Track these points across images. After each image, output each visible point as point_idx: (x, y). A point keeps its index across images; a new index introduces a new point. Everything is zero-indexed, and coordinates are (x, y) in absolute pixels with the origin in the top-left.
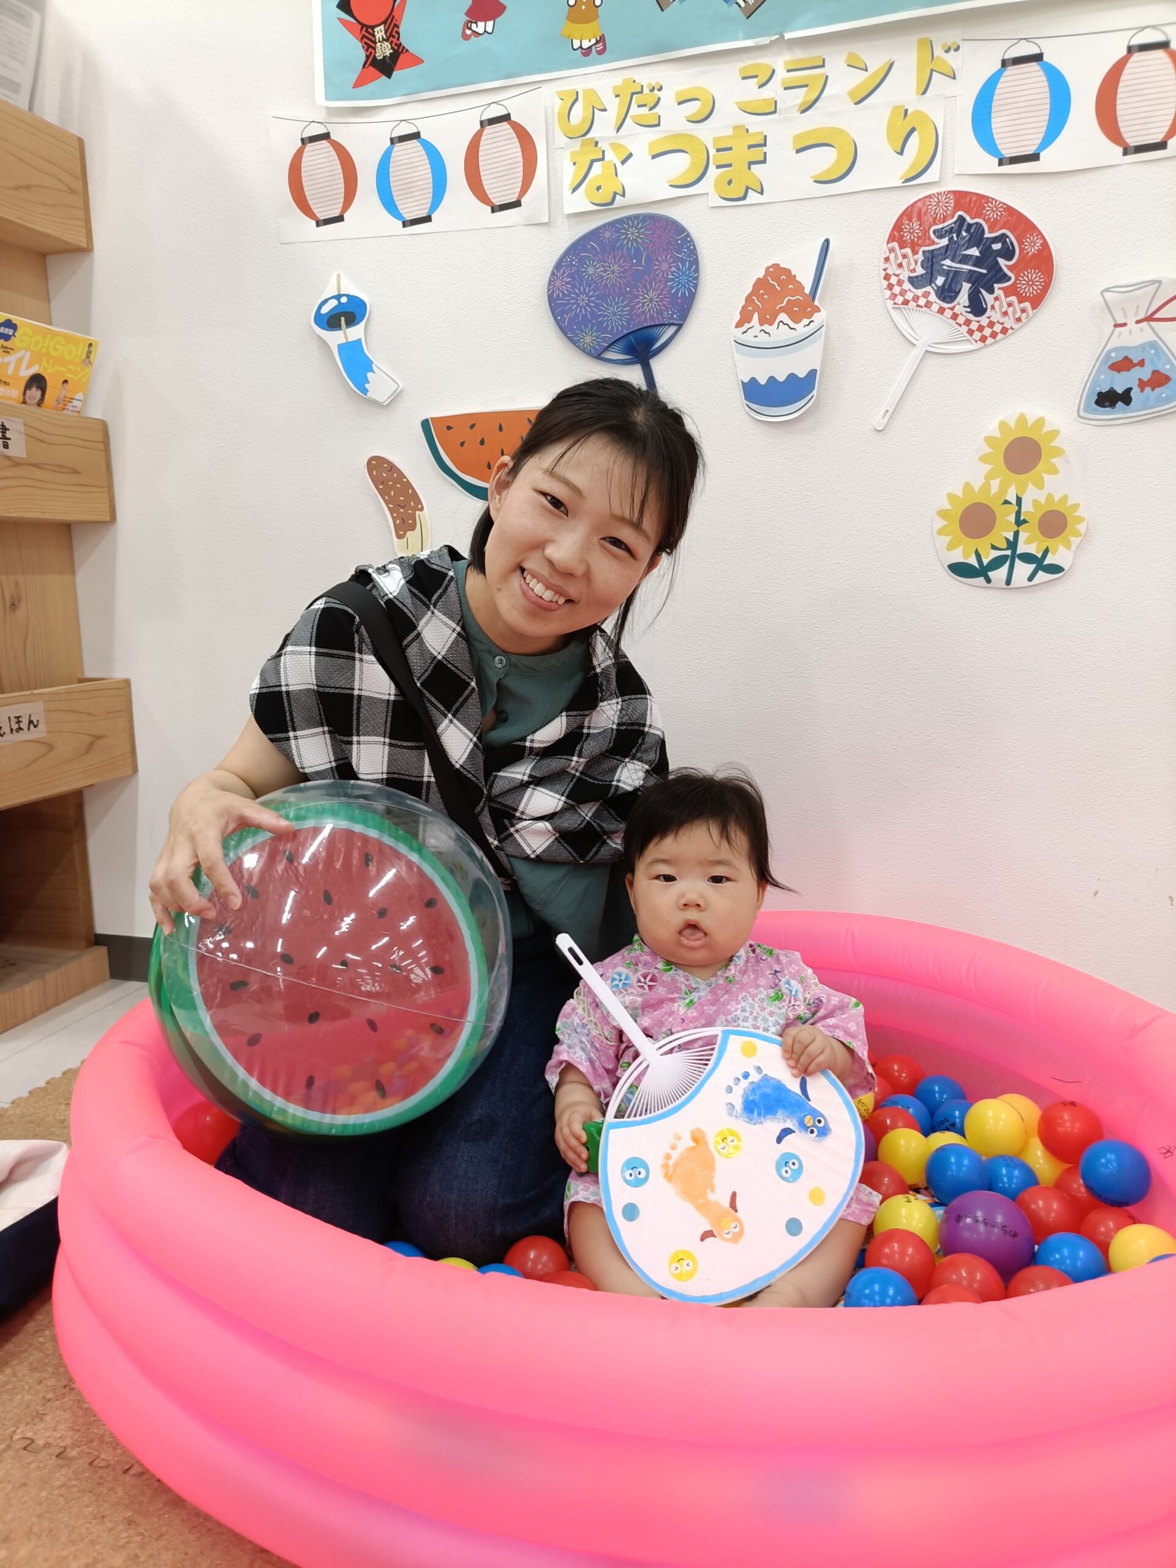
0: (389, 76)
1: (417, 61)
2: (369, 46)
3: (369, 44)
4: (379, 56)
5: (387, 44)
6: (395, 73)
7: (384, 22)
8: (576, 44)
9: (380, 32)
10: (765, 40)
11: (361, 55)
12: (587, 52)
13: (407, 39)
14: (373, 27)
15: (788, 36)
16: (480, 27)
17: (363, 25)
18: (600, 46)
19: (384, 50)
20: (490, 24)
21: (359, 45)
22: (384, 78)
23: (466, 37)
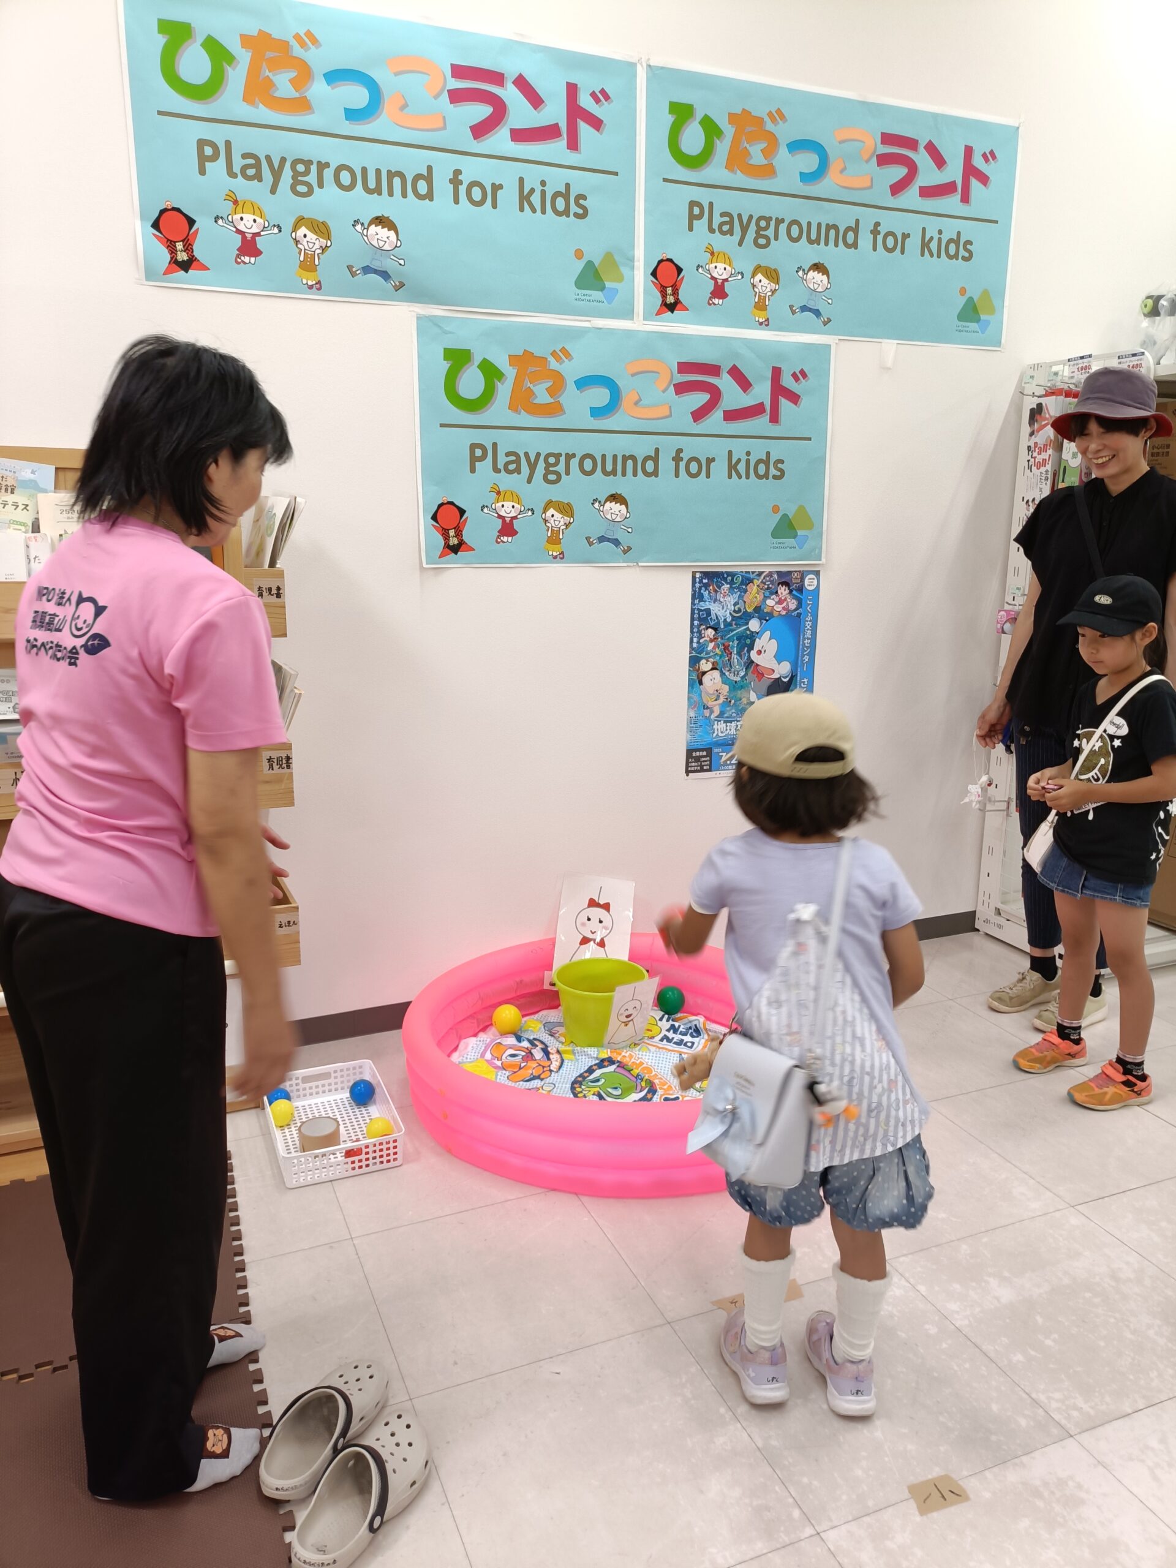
0: (456, 554)
1: (472, 549)
2: (446, 539)
3: (446, 537)
4: (451, 543)
5: (455, 539)
6: (459, 553)
7: (455, 528)
8: (550, 553)
9: (452, 533)
10: (631, 564)
11: (442, 543)
12: (555, 557)
13: (466, 536)
14: (448, 530)
15: (640, 564)
16: (505, 539)
17: (443, 528)
18: (561, 556)
19: (454, 541)
20: (510, 539)
21: (442, 537)
22: (453, 554)
23: (498, 542)
